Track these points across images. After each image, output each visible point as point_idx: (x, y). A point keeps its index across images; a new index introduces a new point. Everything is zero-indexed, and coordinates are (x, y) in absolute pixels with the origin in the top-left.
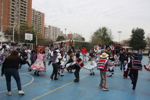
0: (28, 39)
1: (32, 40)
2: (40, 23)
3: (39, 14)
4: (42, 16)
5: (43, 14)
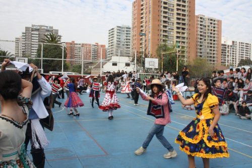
0: (151, 67)
1: (157, 68)
2: (214, 37)
3: (211, 21)
4: (216, 26)
5: (218, 21)
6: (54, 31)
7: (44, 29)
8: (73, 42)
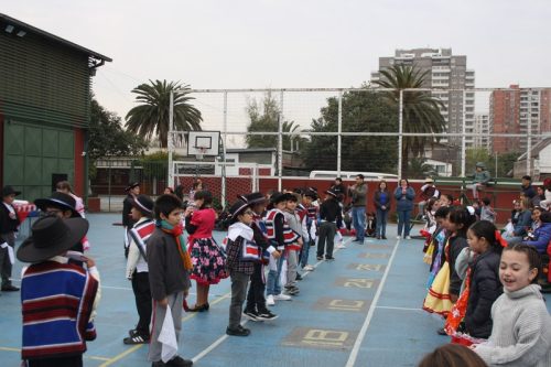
6: (453, 61)
7: (427, 58)
8: (515, 87)
